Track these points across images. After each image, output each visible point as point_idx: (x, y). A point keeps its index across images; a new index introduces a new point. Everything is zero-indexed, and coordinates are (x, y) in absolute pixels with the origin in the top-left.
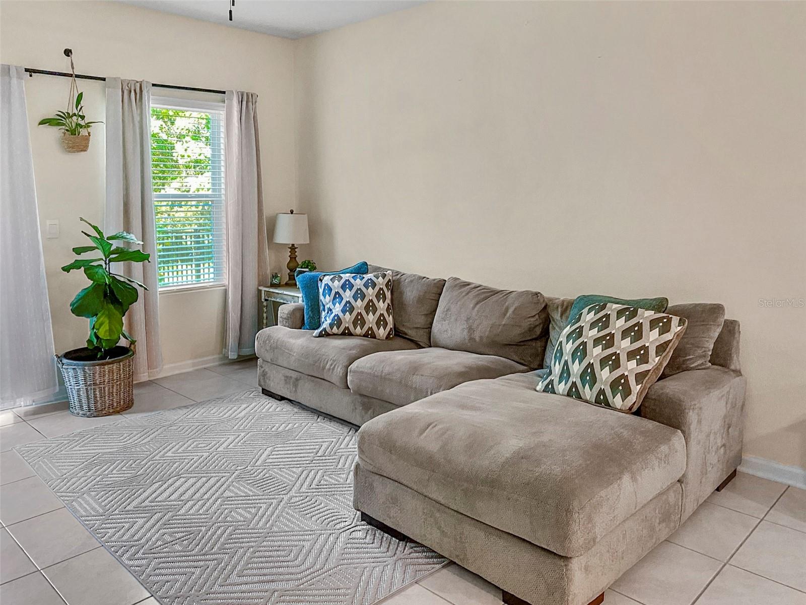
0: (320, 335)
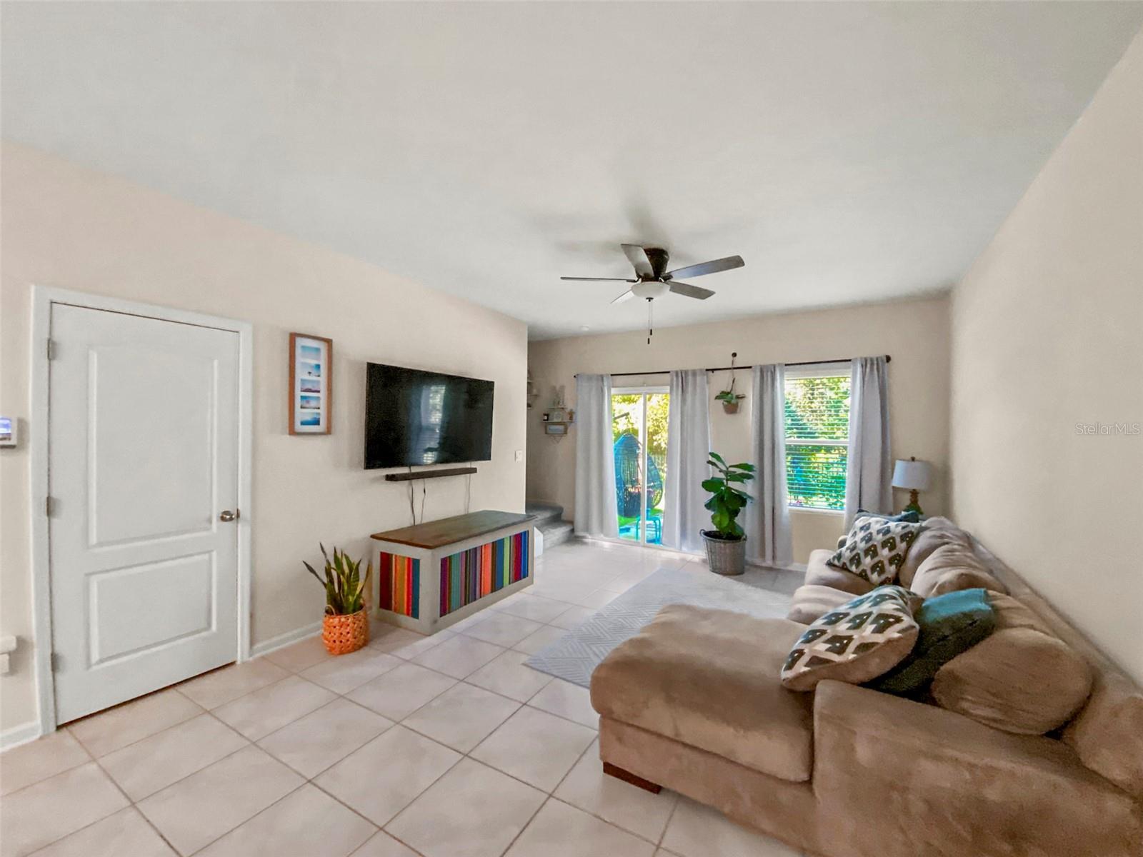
0: (827, 564)
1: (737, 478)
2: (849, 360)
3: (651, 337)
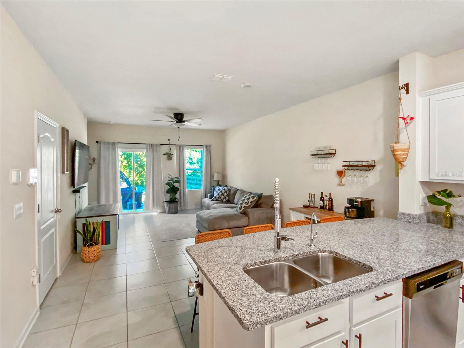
1: (176, 182)
2: (202, 145)
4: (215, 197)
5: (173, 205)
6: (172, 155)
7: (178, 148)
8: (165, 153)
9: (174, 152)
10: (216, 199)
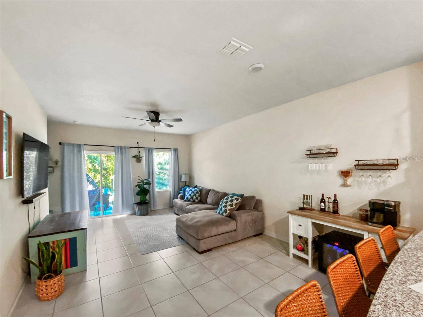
0: (184, 201)
1: (147, 183)
2: (170, 149)
3: (155, 139)
4: (187, 198)
5: (143, 207)
6: (141, 157)
7: (147, 151)
8: (134, 155)
9: (143, 155)
10: (188, 199)
